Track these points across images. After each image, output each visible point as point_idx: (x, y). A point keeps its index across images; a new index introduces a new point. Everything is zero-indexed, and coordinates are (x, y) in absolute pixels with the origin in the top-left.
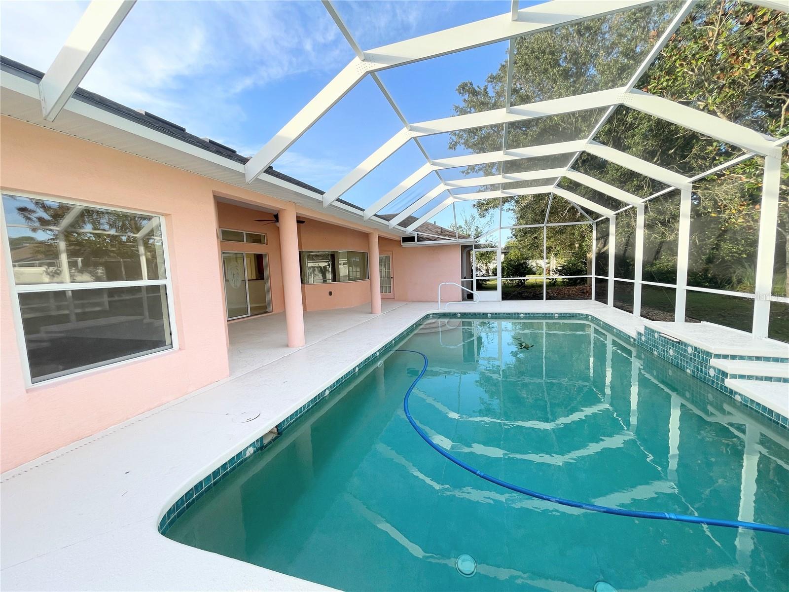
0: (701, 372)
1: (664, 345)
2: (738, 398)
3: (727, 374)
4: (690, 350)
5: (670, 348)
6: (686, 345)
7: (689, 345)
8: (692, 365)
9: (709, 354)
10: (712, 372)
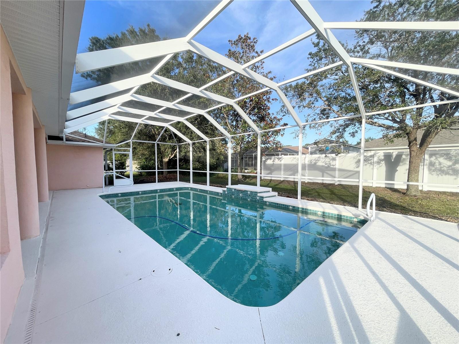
0: (254, 199)
1: (238, 193)
2: (268, 203)
3: (263, 197)
4: (249, 193)
5: (240, 194)
6: (247, 191)
7: (248, 191)
8: (250, 197)
9: (257, 192)
10: (258, 198)
